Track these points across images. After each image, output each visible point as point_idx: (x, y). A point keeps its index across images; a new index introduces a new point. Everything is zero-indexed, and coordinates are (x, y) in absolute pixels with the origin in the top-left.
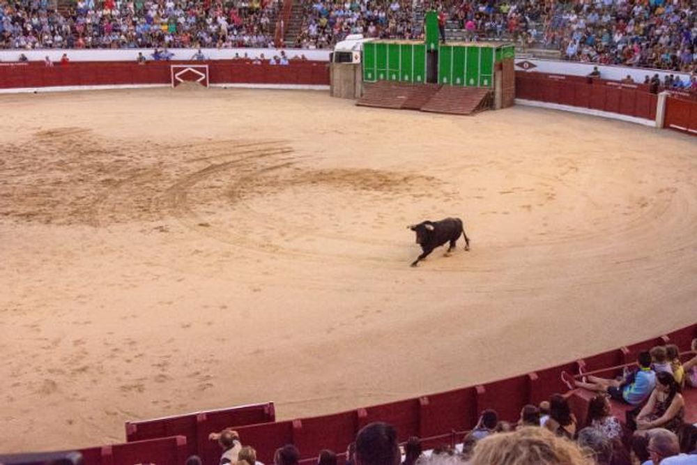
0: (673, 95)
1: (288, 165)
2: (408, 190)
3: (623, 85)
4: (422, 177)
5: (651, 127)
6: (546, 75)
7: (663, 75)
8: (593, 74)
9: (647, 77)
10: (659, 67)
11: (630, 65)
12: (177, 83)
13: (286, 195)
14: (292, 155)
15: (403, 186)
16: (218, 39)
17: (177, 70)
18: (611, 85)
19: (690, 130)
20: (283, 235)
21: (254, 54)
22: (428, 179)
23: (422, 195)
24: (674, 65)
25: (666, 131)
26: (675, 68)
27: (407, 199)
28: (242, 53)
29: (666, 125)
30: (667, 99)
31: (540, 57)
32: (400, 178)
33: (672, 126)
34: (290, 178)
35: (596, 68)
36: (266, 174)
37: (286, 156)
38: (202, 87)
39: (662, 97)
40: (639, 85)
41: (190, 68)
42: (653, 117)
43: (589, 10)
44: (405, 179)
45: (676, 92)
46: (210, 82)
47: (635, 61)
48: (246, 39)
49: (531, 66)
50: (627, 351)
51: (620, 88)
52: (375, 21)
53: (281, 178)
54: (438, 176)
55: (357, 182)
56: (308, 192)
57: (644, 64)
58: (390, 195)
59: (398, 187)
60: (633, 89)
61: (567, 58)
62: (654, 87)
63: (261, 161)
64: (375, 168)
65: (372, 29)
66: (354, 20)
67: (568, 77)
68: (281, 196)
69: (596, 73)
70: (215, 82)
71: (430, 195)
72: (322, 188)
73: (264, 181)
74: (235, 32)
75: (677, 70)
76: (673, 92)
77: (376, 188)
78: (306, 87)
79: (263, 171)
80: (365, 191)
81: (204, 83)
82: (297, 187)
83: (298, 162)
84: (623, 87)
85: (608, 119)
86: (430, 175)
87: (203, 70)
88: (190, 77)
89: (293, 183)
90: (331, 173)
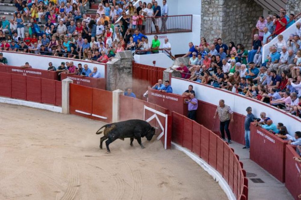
0: (75, 81)
3: (27, 72)
5: (59, 113)
9: (50, 64)
10: (60, 54)
11: (33, 52)
18: (16, 72)
19: (93, 115)
24: (75, 53)
25: (73, 117)
26: (75, 56)
29: (72, 111)
30: (71, 87)
33: (76, 111)
39: (65, 83)
40: (43, 71)
45: (78, 79)
47: (37, 48)
51: (25, 75)
60: (36, 75)
75: (77, 57)
76: (75, 79)
84: (28, 74)
85: (16, 106)
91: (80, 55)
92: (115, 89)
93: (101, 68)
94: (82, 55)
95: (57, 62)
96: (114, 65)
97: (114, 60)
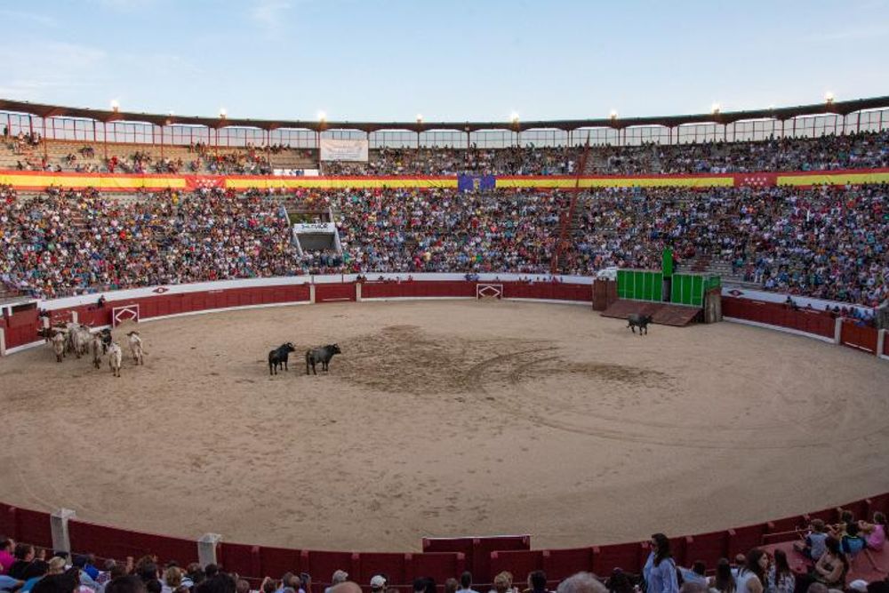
0: (847, 320)
1: (554, 358)
2: (643, 382)
4: (654, 372)
5: (831, 344)
6: (751, 301)
7: (841, 305)
8: (788, 302)
9: (827, 306)
11: (815, 297)
12: (480, 296)
13: (552, 380)
14: (558, 351)
15: (640, 378)
16: (510, 267)
17: (480, 288)
18: (801, 311)
20: (547, 409)
21: (533, 278)
22: (658, 374)
23: (653, 386)
24: (848, 299)
25: (842, 347)
26: (848, 301)
27: (643, 388)
28: (523, 277)
29: (842, 343)
30: (843, 324)
31: (746, 288)
32: (637, 372)
33: (846, 343)
34: (555, 368)
35: (789, 298)
36: (538, 364)
37: (553, 352)
38: (497, 300)
39: (839, 321)
40: (822, 312)
41: (489, 286)
42: (831, 335)
43: (783, 256)
44: (641, 373)
45: (850, 319)
46: (504, 296)
47: (819, 294)
48: (530, 267)
49: (740, 293)
50: (808, 517)
52: (624, 257)
53: (549, 368)
54: (667, 372)
55: (606, 373)
56: (567, 379)
57: (824, 296)
58: (629, 385)
59: (637, 379)
60: (815, 314)
61: (766, 289)
62: (833, 314)
63: (535, 355)
64: (620, 364)
65: (621, 263)
66: (609, 256)
67: (768, 304)
68: (548, 381)
69: (789, 300)
70: (507, 297)
71: (659, 387)
72: (579, 376)
73: (537, 369)
74: (523, 262)
75: (850, 302)
77: (619, 379)
78: (572, 302)
79: (536, 362)
80: (610, 381)
81: (499, 297)
82: (559, 374)
83: (563, 356)
84: (810, 313)
85: (800, 336)
86: (661, 371)
87: (499, 288)
88: (489, 292)
89: (558, 371)
90: (586, 365)
91: (852, 300)
92: (882, 328)
93: (870, 311)
94: (855, 300)
95: (833, 305)
96: (881, 310)
97: (882, 306)
